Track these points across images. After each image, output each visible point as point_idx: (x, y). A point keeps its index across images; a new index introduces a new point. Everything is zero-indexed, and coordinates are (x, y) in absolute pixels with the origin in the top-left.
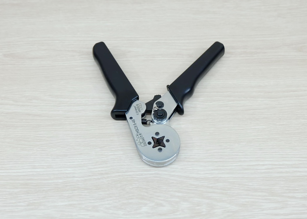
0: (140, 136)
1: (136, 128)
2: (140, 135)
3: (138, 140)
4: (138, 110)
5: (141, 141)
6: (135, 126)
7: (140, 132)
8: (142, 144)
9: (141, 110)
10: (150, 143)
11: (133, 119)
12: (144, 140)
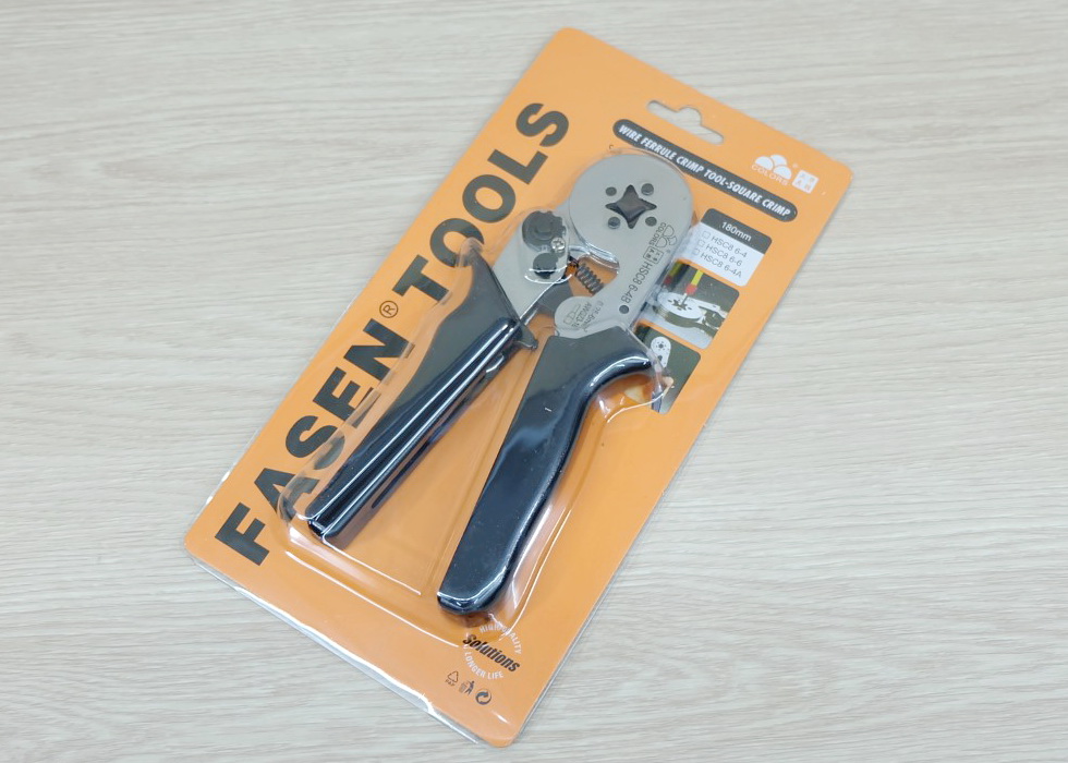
0: (651, 254)
1: (640, 277)
2: (649, 256)
3: (664, 250)
4: (589, 313)
5: (662, 242)
6: (636, 285)
7: (642, 261)
8: (668, 232)
9: (582, 308)
10: (651, 222)
11: (624, 304)
12: (655, 239)
